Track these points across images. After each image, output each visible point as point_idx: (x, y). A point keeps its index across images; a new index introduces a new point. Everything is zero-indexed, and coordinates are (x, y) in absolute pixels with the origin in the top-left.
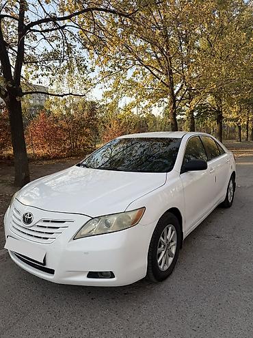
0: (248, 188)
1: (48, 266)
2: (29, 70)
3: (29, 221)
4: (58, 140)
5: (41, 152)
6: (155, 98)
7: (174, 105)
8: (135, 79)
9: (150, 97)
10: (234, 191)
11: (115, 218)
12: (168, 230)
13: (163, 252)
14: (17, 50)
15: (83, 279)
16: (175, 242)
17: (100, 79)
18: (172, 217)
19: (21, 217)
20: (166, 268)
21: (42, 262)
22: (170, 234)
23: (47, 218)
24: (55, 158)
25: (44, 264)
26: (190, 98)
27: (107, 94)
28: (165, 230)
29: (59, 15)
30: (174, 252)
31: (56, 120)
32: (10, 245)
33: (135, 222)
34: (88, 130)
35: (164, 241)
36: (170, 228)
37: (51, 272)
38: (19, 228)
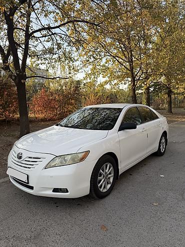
0: (181, 143)
1: (30, 184)
2: (33, 60)
3: (20, 158)
4: (52, 108)
5: (41, 116)
6: (121, 78)
7: (134, 83)
8: (107, 65)
9: (118, 77)
10: (166, 144)
11: (70, 157)
12: (106, 166)
13: (103, 180)
14: (24, 47)
15: (50, 193)
16: (113, 174)
17: (81, 66)
18: (110, 158)
19: (16, 156)
20: (105, 190)
21: (27, 182)
22: (108, 169)
23: (30, 156)
24: (49, 120)
25: (28, 183)
26: (147, 78)
27: (88, 76)
28: (104, 166)
29: (52, 26)
30: (111, 181)
31: (52, 94)
32: (9, 172)
33: (82, 159)
34: (73, 101)
35: (104, 173)
36: (108, 165)
37: (32, 188)
38: (15, 162)
